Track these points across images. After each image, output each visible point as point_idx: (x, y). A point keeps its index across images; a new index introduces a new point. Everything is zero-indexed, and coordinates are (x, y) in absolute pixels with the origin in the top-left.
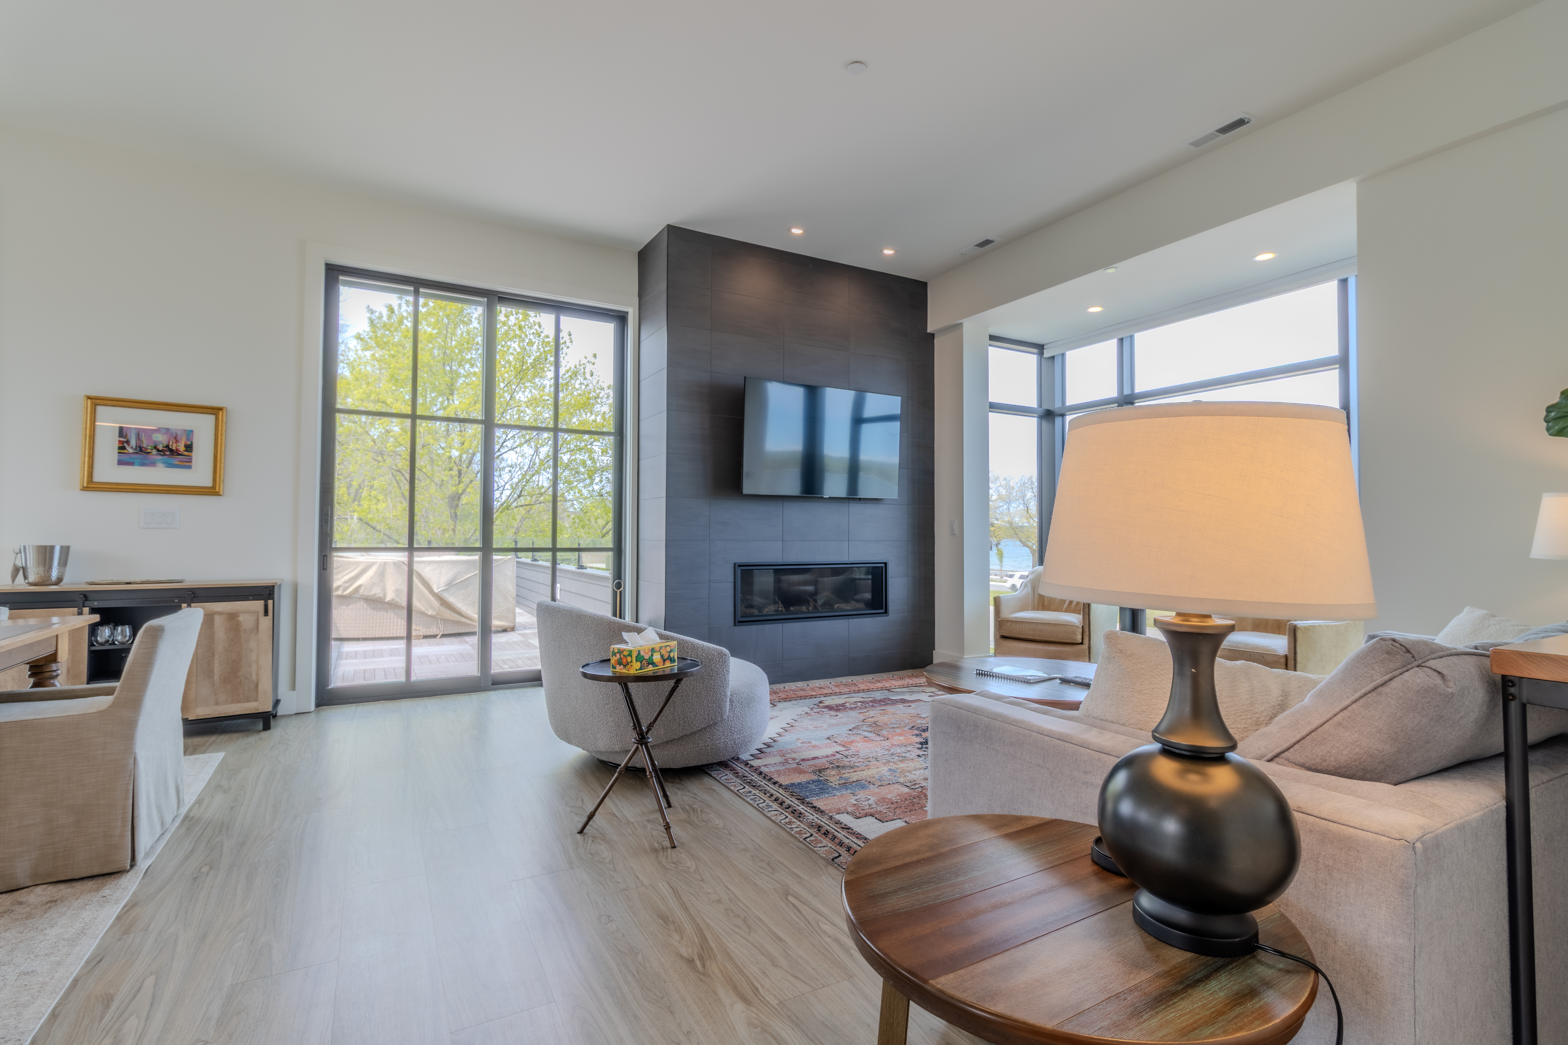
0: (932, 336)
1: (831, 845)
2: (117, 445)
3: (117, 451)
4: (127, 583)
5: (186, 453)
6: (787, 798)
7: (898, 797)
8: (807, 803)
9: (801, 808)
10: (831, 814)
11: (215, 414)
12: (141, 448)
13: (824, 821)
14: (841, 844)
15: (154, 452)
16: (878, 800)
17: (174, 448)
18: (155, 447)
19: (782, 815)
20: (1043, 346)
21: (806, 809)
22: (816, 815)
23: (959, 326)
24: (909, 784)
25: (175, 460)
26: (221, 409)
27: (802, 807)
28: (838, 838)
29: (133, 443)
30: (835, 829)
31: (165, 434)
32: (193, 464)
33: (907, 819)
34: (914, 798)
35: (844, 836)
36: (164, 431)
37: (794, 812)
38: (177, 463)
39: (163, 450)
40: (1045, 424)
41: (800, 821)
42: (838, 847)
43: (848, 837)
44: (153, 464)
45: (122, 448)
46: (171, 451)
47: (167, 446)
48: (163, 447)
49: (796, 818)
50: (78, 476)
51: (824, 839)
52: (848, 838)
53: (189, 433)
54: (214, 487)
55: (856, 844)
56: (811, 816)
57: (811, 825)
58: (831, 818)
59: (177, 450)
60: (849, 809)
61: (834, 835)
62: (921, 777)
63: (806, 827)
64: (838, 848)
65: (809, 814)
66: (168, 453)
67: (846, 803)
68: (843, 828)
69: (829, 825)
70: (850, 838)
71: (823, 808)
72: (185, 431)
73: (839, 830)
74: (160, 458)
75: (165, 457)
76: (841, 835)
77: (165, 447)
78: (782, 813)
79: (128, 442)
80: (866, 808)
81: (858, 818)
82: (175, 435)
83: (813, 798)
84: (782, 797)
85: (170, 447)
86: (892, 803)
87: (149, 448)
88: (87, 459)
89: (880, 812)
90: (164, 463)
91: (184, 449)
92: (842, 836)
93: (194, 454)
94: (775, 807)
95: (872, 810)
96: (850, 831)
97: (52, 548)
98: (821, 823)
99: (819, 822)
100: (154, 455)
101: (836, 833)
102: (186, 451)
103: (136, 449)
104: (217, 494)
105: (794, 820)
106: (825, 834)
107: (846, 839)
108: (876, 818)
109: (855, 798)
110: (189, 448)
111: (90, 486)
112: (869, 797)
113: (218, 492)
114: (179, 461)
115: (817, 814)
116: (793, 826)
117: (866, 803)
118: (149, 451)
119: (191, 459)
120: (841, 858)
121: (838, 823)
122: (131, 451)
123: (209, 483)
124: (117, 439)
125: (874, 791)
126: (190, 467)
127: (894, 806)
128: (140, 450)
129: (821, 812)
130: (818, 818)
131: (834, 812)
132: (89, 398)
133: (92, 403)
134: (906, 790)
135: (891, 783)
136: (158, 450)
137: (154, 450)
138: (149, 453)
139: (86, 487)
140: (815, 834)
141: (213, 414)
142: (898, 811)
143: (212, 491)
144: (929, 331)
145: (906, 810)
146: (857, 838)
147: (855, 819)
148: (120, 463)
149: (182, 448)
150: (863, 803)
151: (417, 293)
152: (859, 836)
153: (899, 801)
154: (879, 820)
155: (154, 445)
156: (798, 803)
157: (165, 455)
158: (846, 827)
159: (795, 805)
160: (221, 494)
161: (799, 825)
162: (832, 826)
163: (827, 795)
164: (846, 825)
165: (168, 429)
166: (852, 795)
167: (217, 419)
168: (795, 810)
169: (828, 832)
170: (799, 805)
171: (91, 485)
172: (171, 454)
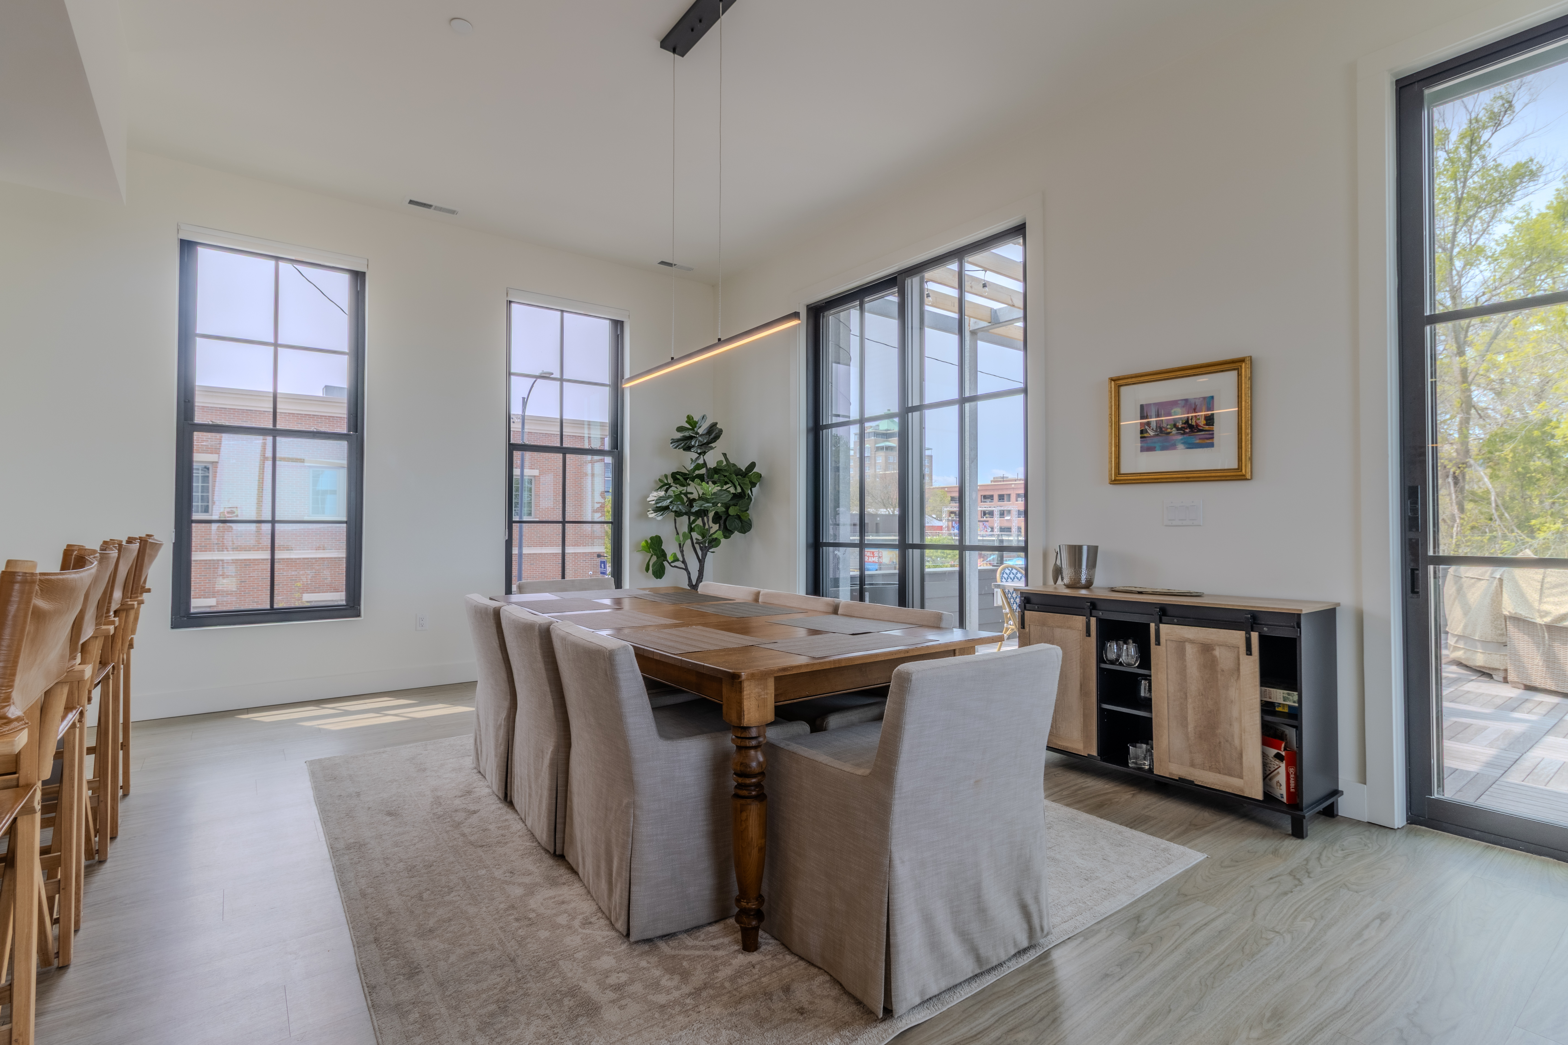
2: (1139, 429)
3: (1139, 435)
5: (1207, 427)
11: (1238, 369)
12: (1161, 428)
15: (1174, 431)
17: (1194, 423)
18: (1175, 426)
25: (1196, 439)
26: (1242, 360)
29: (1154, 422)
31: (1184, 407)
32: (1216, 441)
36: (1183, 403)
38: (1198, 441)
39: (1182, 427)
44: (1173, 447)
45: (1143, 431)
46: (1191, 427)
47: (1187, 422)
48: (1183, 424)
50: (1105, 470)
53: (1210, 401)
54: (1240, 468)
59: (1197, 425)
66: (1187, 431)
72: (1204, 398)
74: (1180, 437)
77: (1185, 423)
79: (1149, 423)
82: (1194, 407)
85: (1190, 422)
87: (1169, 427)
88: (1113, 449)
90: (1184, 443)
91: (1205, 422)
93: (1216, 427)
97: (1080, 548)
100: (1174, 435)
102: (1207, 424)
103: (1156, 431)
104: (1243, 478)
110: (1210, 420)
111: (1117, 478)
113: (1244, 475)
114: (1200, 439)
118: (1169, 430)
119: (1213, 434)
122: (1152, 433)
123: (1233, 464)
124: (1139, 421)
126: (1212, 445)
128: (1161, 431)
132: (1112, 380)
133: (1115, 385)
136: (1178, 429)
137: (1174, 429)
138: (1169, 433)
139: (1115, 480)
141: (1234, 369)
143: (1238, 474)
148: (1143, 449)
149: (1202, 422)
155: (1173, 423)
157: (1185, 433)
160: (1248, 476)
165: (1186, 400)
167: (1240, 375)
171: (1119, 479)
172: (1192, 431)
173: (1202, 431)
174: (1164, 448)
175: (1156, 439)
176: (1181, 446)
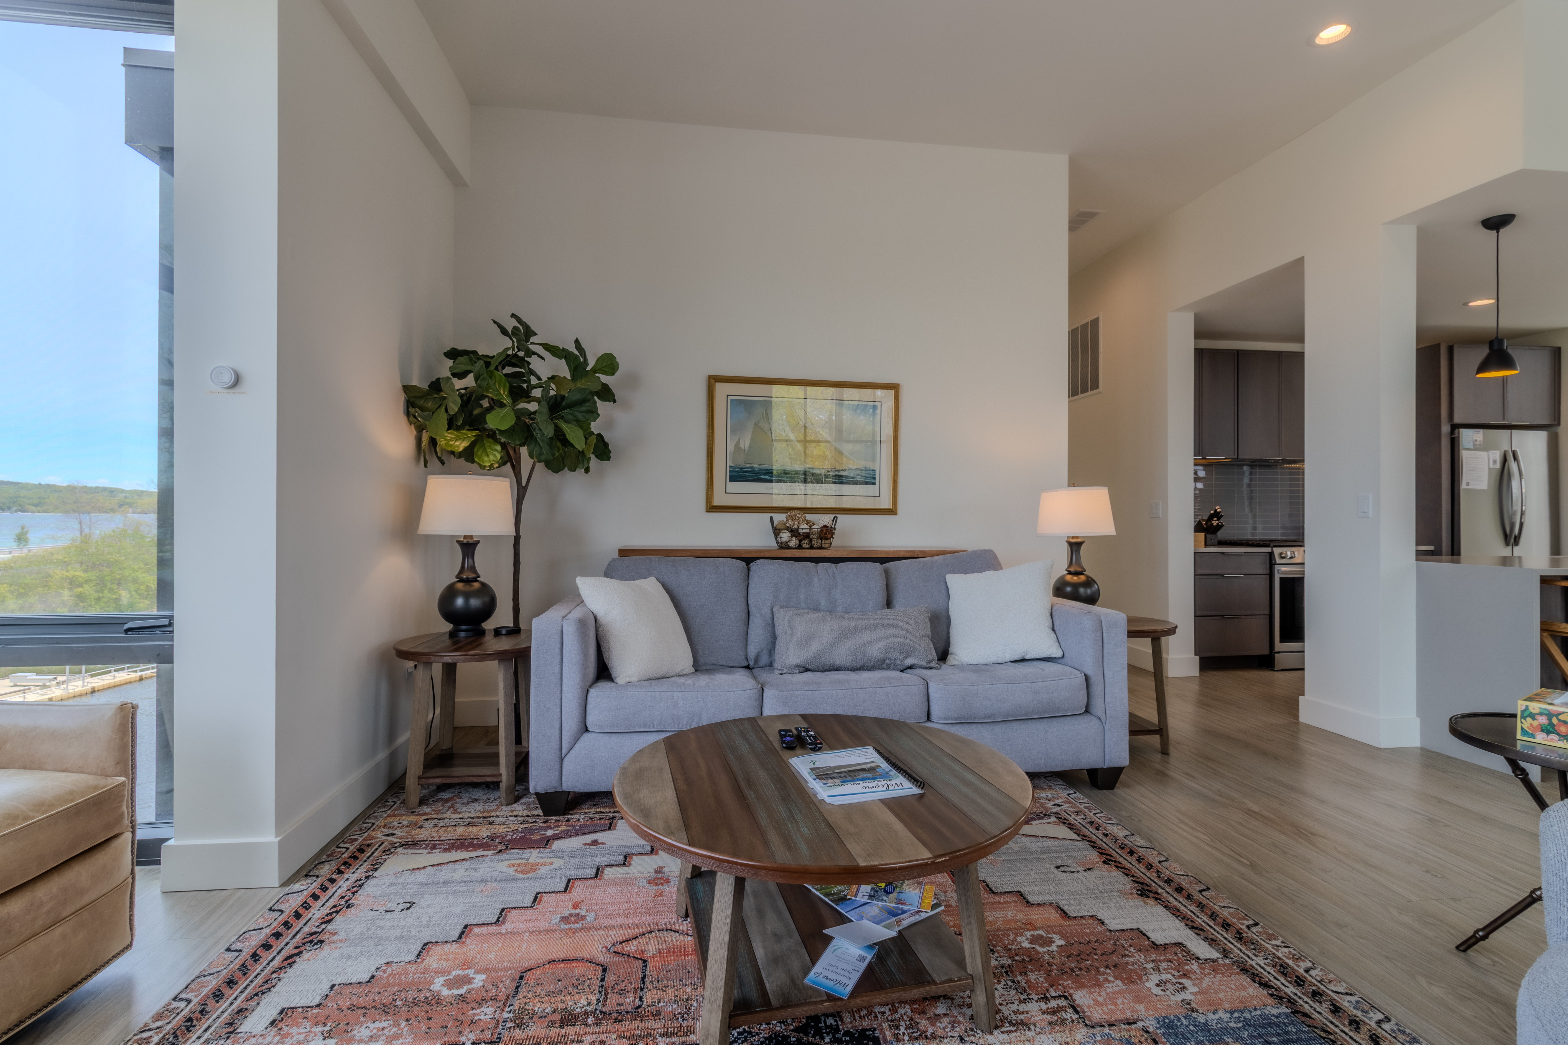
1: (1215, 907)
6: (1332, 1023)
7: (1101, 978)
8: (1281, 998)
9: (1290, 990)
10: (1227, 961)
13: (1236, 949)
14: (1201, 906)
16: (1140, 978)
19: (1319, 979)
21: (1278, 983)
22: (1253, 963)
24: (1069, 1015)
27: (1288, 991)
28: (1206, 914)
30: (1214, 930)
33: (1100, 928)
34: (1072, 970)
35: (1198, 917)
37: (1299, 982)
41: (1279, 958)
42: (1204, 903)
43: (1192, 914)
49: (1288, 965)
51: (1227, 918)
52: (1192, 912)
55: (1180, 902)
56: (1262, 965)
57: (1256, 947)
58: (1225, 953)
60: (1195, 966)
61: (1213, 920)
62: (1030, 1034)
63: (1263, 943)
64: (1205, 901)
65: (1268, 969)
67: (1204, 985)
68: (1201, 930)
69: (1226, 939)
70: (1189, 913)
71: (1245, 980)
73: (1208, 928)
76: (1202, 919)
78: (1319, 982)
80: (1164, 965)
81: (1179, 944)
83: (1275, 1011)
84: (1346, 1030)
86: (1115, 966)
89: (1140, 950)
92: (1200, 916)
94: (1346, 1004)
95: (1154, 956)
96: (1189, 922)
98: (1239, 946)
99: (1243, 949)
101: (1211, 923)
105: (1290, 962)
106: (1228, 925)
107: (1195, 912)
108: (1148, 938)
109: (1186, 996)
112: (1157, 991)
115: (1251, 965)
116: (1286, 950)
117: (1165, 976)
120: (1198, 889)
121: (1212, 942)
125: (1147, 1009)
127: (1115, 958)
129: (1247, 971)
130: (1249, 957)
131: (1224, 966)
134: (1081, 998)
135: (1107, 1030)
140: (1244, 927)
142: (1109, 946)
145: (1096, 945)
146: (1178, 910)
147: (1184, 943)
150: (1169, 976)
152: (1176, 913)
153: (1102, 970)
154: (1144, 935)
156: (1301, 1002)
158: (1197, 931)
159: (1306, 999)
161: (1277, 951)
162: (1219, 936)
163: (1248, 1016)
164: (1198, 934)
166: (1194, 1005)
168: (1299, 985)
169: (1223, 927)
170: (1295, 997)
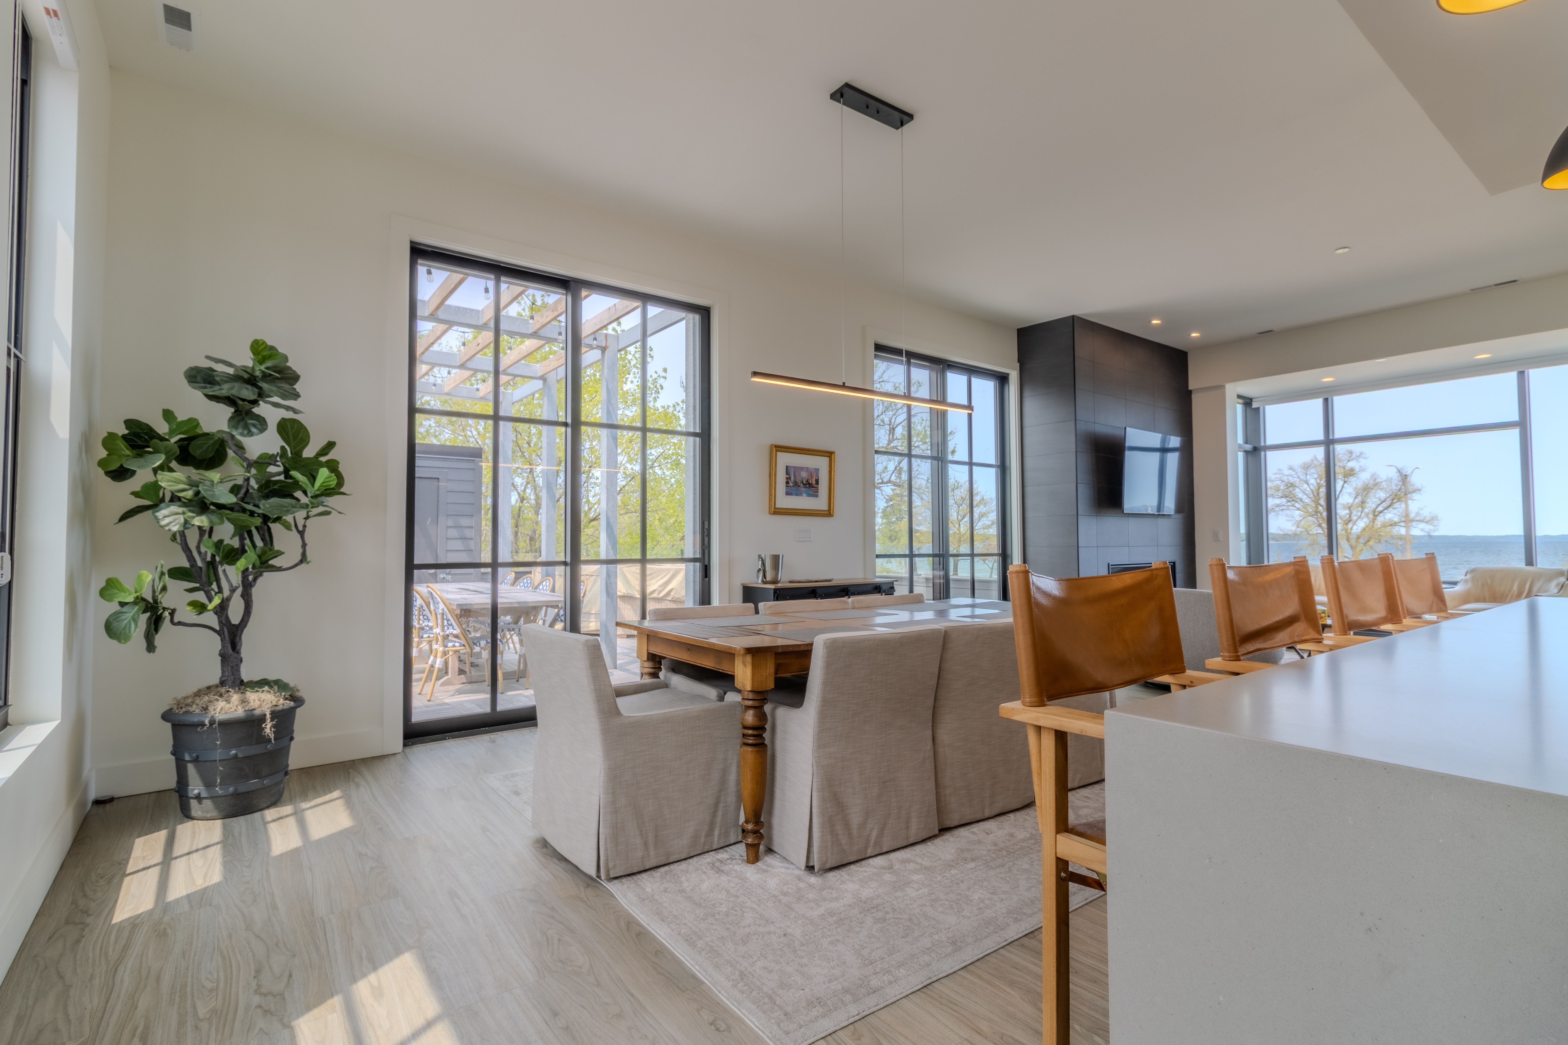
0: (1190, 392)
2: (785, 481)
3: (785, 485)
4: (816, 582)
5: (816, 486)
11: (830, 457)
12: (796, 482)
15: (802, 485)
17: (810, 482)
18: (802, 482)
20: (1251, 399)
23: (1223, 387)
25: (811, 491)
26: (832, 453)
29: (792, 479)
31: (806, 472)
32: (819, 494)
38: (812, 493)
39: (806, 483)
40: (1250, 458)
44: (801, 494)
45: (787, 483)
46: (809, 484)
47: (807, 481)
50: (769, 503)
53: (817, 470)
54: (829, 511)
59: (812, 484)
72: (815, 469)
74: (804, 489)
75: (806, 489)
79: (790, 478)
82: (811, 473)
87: (799, 482)
90: (806, 493)
93: (820, 486)
97: (781, 556)
100: (801, 487)
102: (816, 484)
103: (793, 483)
104: (830, 516)
110: (817, 481)
111: (774, 510)
113: (831, 514)
118: (799, 484)
119: (818, 490)
122: (791, 485)
123: (825, 508)
124: (785, 476)
126: (817, 496)
128: (796, 484)
132: (773, 446)
133: (775, 450)
136: (804, 484)
138: (799, 486)
139: (772, 512)
141: (828, 456)
143: (829, 513)
144: (1190, 388)
148: (788, 494)
149: (814, 482)
151: (909, 363)
155: (801, 480)
157: (806, 487)
160: (832, 516)
165: (807, 468)
167: (830, 460)
172: (809, 487)
173: (813, 487)
174: (797, 495)
175: (793, 488)
176: (804, 495)
